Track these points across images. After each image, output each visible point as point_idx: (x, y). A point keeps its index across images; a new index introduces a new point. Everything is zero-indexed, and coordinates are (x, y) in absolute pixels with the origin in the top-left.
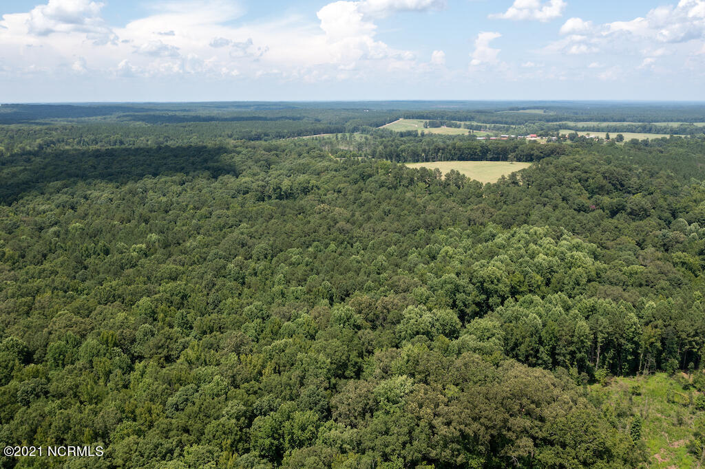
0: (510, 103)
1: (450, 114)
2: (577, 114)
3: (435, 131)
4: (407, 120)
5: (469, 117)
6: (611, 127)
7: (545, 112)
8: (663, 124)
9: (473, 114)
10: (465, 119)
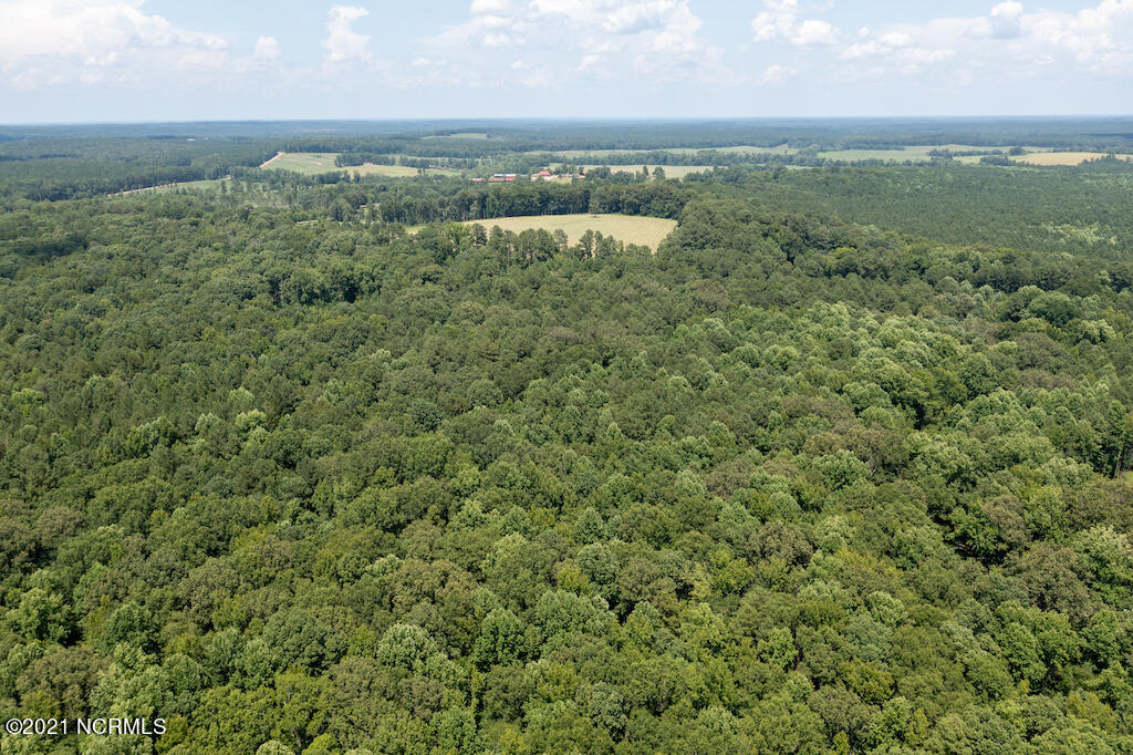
0: (437, 122)
1: (361, 143)
2: (535, 139)
3: (351, 171)
4: (290, 155)
5: (393, 147)
6: (614, 157)
7: (488, 136)
8: (678, 152)
9: (397, 142)
10: (397, 150)
